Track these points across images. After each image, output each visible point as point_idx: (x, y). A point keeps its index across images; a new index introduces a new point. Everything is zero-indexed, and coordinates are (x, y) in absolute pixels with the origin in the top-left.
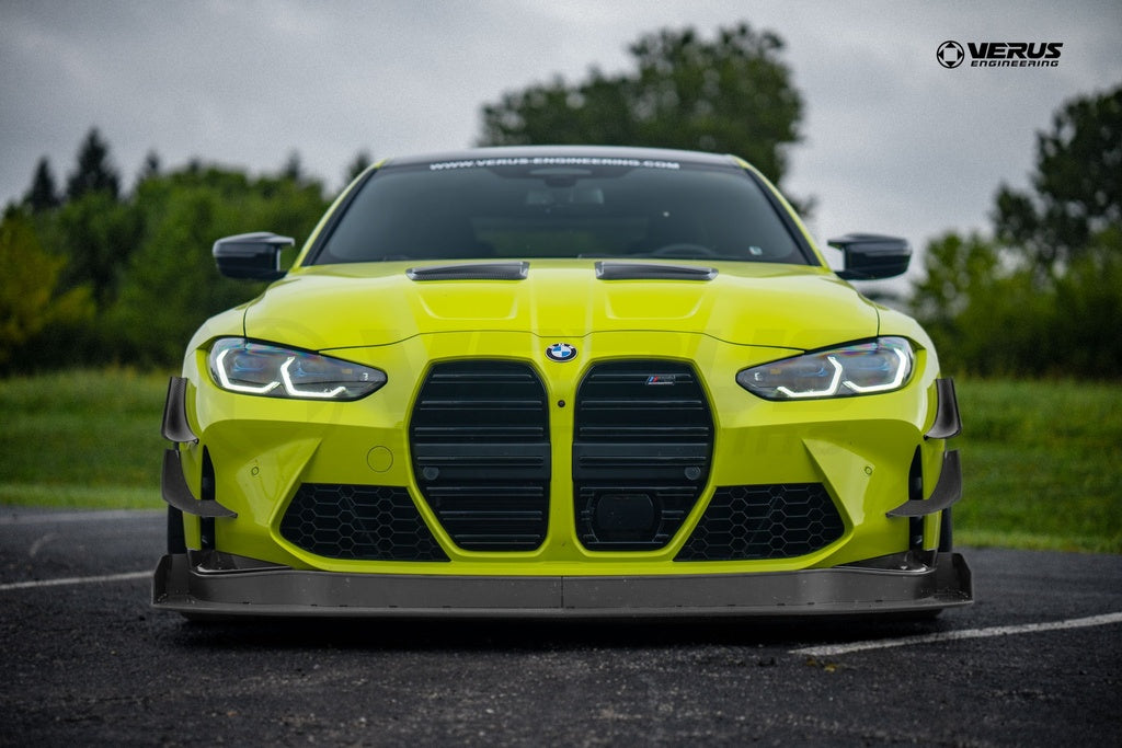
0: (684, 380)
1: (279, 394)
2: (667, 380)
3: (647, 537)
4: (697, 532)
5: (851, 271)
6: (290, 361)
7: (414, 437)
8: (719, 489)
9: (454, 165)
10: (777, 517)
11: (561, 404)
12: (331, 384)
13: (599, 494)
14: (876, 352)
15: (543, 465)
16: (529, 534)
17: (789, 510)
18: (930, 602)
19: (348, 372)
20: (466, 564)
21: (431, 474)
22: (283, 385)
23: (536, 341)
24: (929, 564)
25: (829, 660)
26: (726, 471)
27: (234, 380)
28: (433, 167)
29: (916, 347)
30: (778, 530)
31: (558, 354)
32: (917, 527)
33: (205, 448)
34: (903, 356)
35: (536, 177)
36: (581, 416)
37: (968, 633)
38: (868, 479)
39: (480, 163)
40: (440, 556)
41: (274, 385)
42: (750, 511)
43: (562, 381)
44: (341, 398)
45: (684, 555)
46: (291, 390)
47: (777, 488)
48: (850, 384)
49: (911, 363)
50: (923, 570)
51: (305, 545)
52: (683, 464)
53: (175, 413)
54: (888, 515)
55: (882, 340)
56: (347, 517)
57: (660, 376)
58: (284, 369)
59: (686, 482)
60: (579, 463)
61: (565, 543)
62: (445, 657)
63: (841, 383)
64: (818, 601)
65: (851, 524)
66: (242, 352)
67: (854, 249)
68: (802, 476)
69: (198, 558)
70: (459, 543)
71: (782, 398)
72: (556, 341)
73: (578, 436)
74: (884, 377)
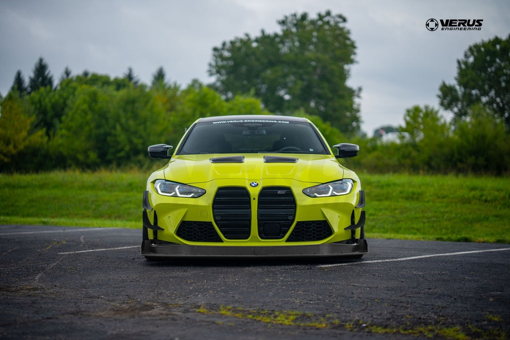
0: (288, 192)
1: (175, 196)
2: (283, 192)
3: (278, 235)
4: (292, 234)
5: (340, 155)
6: (178, 186)
7: (213, 208)
8: (298, 222)
9: (220, 122)
10: (314, 230)
11: (254, 199)
12: (190, 193)
13: (265, 223)
14: (341, 183)
15: (249, 216)
16: (245, 234)
17: (317, 228)
18: (357, 253)
19: (194, 190)
20: (228, 243)
21: (218, 218)
22: (176, 193)
23: (247, 181)
24: (357, 243)
25: (326, 268)
26: (300, 217)
27: (162, 192)
28: (214, 123)
29: (354, 181)
30: (314, 233)
31: (253, 185)
32: (353, 233)
33: (155, 211)
34: (350, 184)
35: (245, 126)
36: (260, 202)
37: (368, 262)
38: (339, 219)
39: (228, 122)
40: (221, 241)
41: (174, 193)
42: (306, 228)
43: (254, 192)
44: (193, 197)
45: (288, 241)
46: (179, 195)
47: (314, 222)
48: (334, 192)
49: (352, 186)
50: (355, 244)
51: (183, 238)
52: (287, 215)
53: (146, 202)
54: (345, 229)
55: (344, 180)
56: (195, 230)
57: (282, 191)
58: (177, 189)
59: (288, 220)
60: (259, 215)
61: (255, 237)
62: (223, 268)
63: (332, 192)
64: (325, 253)
65: (334, 231)
66: (164, 184)
67: (342, 149)
68: (321, 218)
69: (152, 241)
70: (226, 237)
71: (315, 197)
72: (253, 181)
73: (259, 208)
74: (344, 190)
